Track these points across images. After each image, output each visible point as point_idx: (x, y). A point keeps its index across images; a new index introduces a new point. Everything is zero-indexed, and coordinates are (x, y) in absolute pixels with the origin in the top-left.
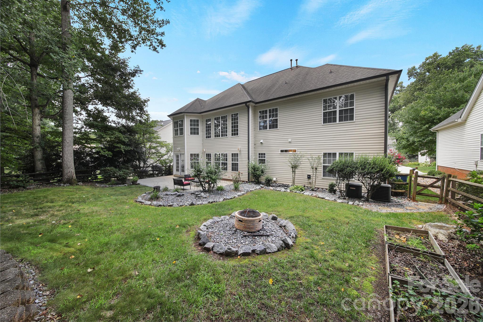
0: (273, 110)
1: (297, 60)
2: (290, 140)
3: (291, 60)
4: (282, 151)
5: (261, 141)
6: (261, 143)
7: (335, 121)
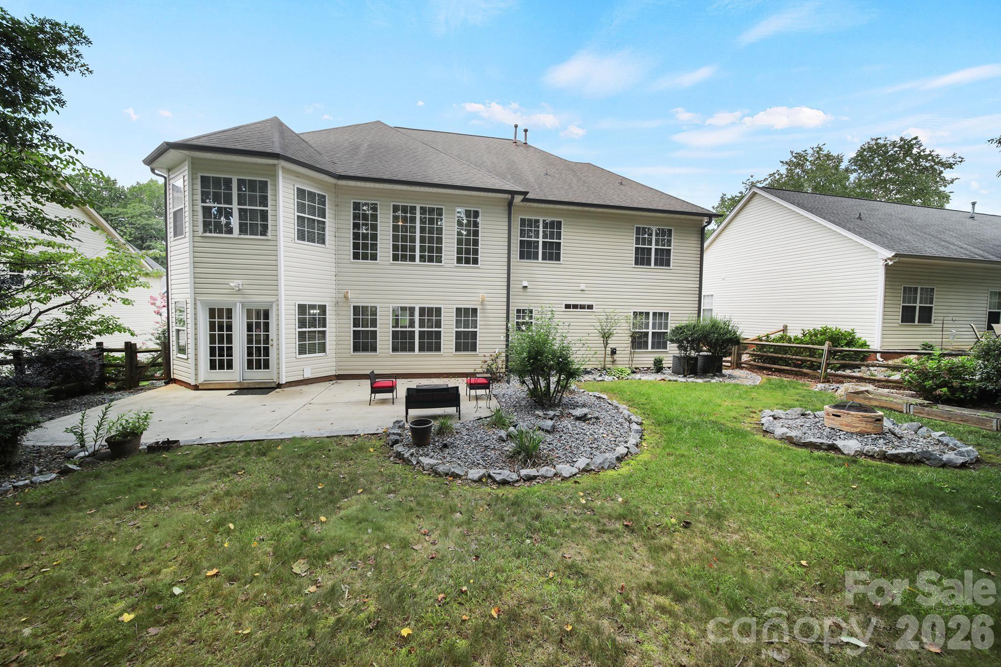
0: (552, 223)
1: (526, 131)
2: (583, 287)
3: (516, 126)
4: (568, 306)
5: (525, 284)
6: (525, 287)
7: (649, 264)
